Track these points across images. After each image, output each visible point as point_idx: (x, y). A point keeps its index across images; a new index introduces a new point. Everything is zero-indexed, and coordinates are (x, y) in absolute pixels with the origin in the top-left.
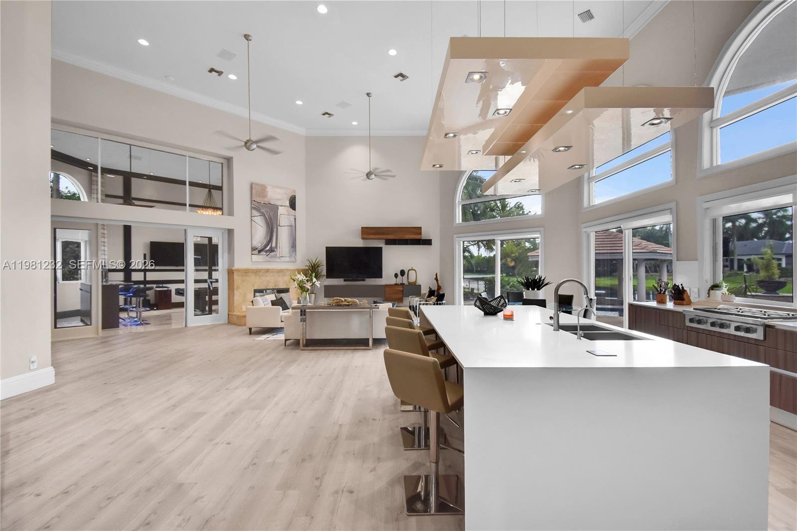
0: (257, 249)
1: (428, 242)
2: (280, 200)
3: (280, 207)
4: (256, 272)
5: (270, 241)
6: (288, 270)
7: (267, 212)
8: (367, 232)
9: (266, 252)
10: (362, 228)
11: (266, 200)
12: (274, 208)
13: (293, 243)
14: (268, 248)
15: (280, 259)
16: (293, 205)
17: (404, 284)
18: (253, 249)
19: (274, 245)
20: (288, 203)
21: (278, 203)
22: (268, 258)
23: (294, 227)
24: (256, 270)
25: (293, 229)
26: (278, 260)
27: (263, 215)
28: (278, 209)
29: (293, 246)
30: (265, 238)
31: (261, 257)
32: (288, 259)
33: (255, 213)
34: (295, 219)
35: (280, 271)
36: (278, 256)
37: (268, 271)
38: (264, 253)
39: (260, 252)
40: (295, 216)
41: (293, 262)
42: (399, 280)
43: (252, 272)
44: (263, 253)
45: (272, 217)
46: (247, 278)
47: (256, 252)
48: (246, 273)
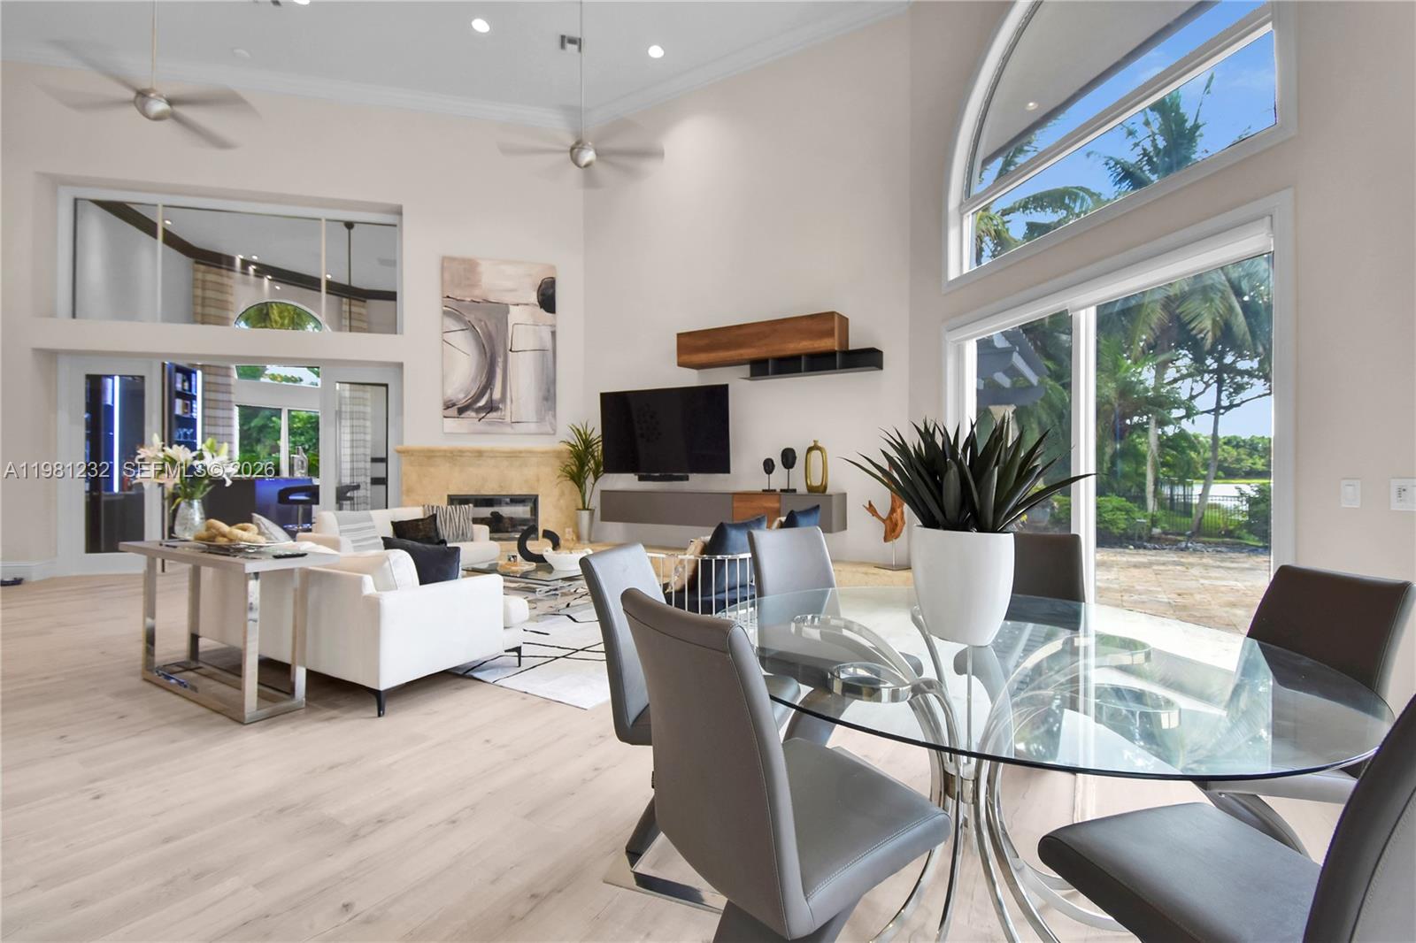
0: (454, 405)
1: (870, 359)
2: (511, 291)
3: (512, 308)
4: (453, 456)
5: (488, 385)
6: (531, 452)
7: (481, 320)
8: (693, 346)
9: (479, 410)
10: (679, 335)
11: (478, 293)
12: (499, 311)
13: (549, 391)
14: (482, 403)
15: (512, 428)
16: (547, 300)
17: (795, 491)
18: (448, 405)
19: (497, 395)
20: (533, 297)
21: (507, 298)
22: (480, 426)
23: (550, 354)
24: (452, 452)
25: (548, 359)
26: (508, 430)
27: (470, 327)
28: (508, 312)
29: (548, 396)
30: (474, 380)
31: (465, 421)
32: (533, 427)
33: (451, 324)
34: (554, 333)
35: (513, 455)
36: (508, 419)
37: (480, 454)
38: (473, 414)
39: (461, 411)
40: (553, 326)
41: (548, 434)
42: (779, 479)
43: (445, 456)
44: (471, 414)
45: (494, 333)
46: (432, 470)
47: (453, 411)
48: (430, 458)
